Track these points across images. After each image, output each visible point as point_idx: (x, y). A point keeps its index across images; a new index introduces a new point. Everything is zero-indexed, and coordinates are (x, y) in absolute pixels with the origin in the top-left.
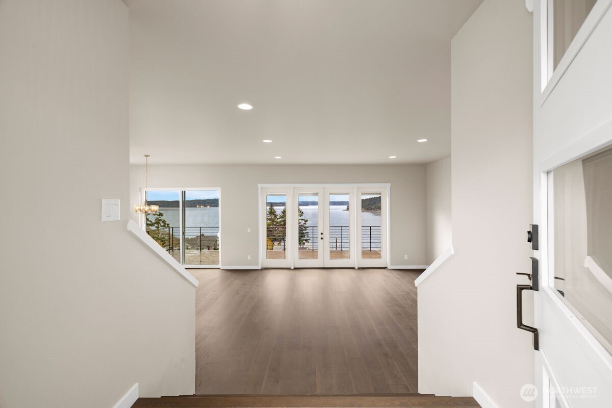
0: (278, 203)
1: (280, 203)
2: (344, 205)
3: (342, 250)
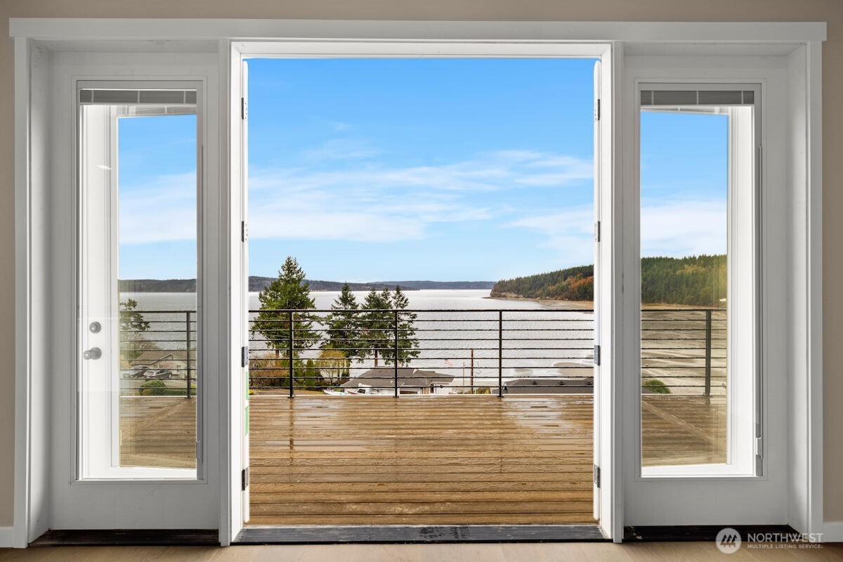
1: (367, 285)
2: (485, 288)
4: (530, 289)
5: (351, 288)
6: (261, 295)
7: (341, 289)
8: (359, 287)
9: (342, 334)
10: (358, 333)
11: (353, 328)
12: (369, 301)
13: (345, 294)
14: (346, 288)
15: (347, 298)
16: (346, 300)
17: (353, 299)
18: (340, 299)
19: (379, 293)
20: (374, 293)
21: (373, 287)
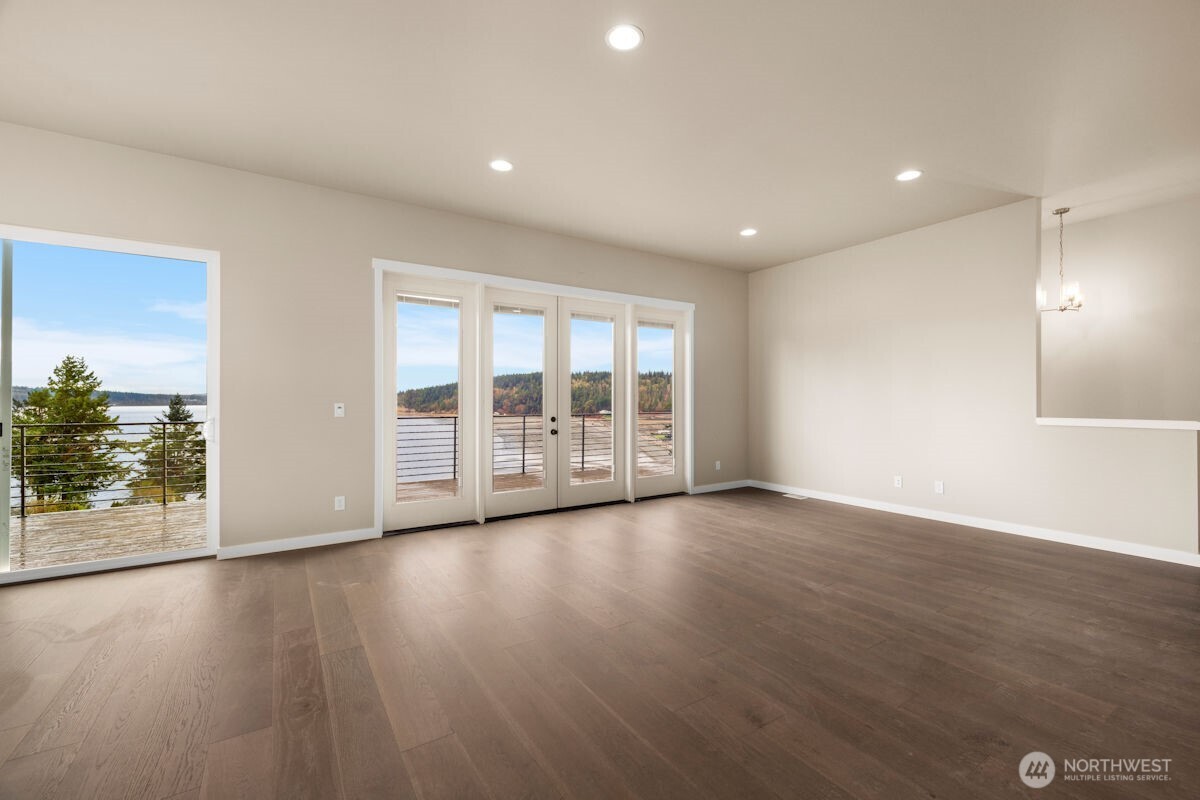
4: (424, 402)
13: (175, 410)
14: (177, 401)
15: (178, 415)
16: (176, 417)
17: (190, 416)
18: (167, 416)
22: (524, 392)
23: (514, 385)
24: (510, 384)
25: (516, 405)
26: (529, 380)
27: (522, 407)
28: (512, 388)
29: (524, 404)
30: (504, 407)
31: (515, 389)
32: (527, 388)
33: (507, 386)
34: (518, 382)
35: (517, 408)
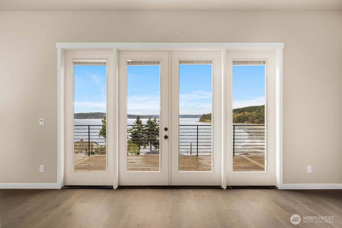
0: (145, 116)
1: (147, 116)
3: (197, 155)
5: (140, 117)
6: (102, 120)
7: (136, 118)
8: (144, 117)
9: (137, 137)
10: (144, 137)
11: (141, 134)
12: (148, 123)
13: (138, 120)
14: (138, 117)
15: (139, 121)
16: (138, 122)
17: (141, 122)
18: (136, 122)
19: (152, 119)
20: (150, 120)
21: (150, 117)
22: (258, 114)
23: (254, 111)
24: (252, 110)
25: (254, 119)
26: (261, 108)
27: (257, 120)
28: (253, 112)
29: (258, 119)
30: (249, 120)
31: (254, 113)
32: (260, 112)
33: (251, 111)
34: (256, 109)
35: (255, 121)
